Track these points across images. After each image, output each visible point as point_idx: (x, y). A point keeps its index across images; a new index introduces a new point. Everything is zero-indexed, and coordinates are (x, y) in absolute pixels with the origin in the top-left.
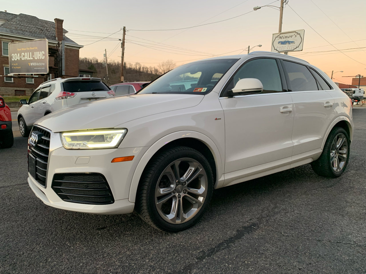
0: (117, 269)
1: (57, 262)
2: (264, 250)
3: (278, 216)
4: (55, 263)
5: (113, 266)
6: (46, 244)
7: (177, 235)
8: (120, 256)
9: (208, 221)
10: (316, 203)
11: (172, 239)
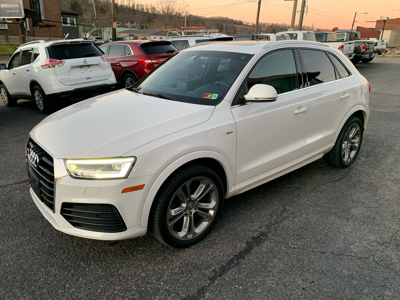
0: (135, 295)
1: (76, 288)
2: (272, 266)
3: (286, 223)
4: (74, 289)
5: (130, 292)
6: (61, 266)
7: (189, 250)
8: (136, 278)
9: (219, 230)
10: (324, 203)
11: (185, 254)
